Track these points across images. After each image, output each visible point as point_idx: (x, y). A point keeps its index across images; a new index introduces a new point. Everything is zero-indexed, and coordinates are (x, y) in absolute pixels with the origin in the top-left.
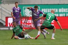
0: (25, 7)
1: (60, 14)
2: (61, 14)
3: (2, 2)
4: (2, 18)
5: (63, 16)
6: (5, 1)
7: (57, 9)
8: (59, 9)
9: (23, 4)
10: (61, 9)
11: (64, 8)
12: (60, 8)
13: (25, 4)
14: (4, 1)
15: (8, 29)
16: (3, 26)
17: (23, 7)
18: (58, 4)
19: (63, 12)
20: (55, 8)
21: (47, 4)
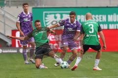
0: (47, 12)
1: (110, 25)
2: (113, 25)
3: (5, 3)
4: (5, 31)
5: (115, 28)
6: (12, 1)
7: (105, 16)
8: (109, 16)
9: (43, 6)
10: (112, 16)
11: (117, 14)
12: (110, 14)
13: (46, 6)
14: (9, 1)
15: (16, 51)
16: (8, 46)
17: (44, 13)
18: (107, 7)
19: (115, 21)
20: (102, 15)
21: (87, 7)
